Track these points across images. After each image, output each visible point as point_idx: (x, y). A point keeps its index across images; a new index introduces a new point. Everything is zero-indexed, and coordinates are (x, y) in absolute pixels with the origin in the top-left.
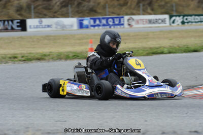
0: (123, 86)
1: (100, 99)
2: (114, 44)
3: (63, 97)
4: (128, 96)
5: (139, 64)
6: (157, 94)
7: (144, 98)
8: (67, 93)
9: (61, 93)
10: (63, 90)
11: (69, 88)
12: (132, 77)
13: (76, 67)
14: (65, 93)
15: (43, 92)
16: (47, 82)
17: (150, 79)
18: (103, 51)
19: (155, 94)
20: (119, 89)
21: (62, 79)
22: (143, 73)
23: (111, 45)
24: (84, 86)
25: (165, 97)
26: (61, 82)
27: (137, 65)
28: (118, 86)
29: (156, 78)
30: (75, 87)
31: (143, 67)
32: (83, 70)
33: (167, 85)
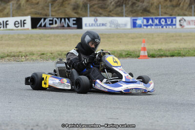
0: (101, 81)
1: (79, 93)
2: (93, 44)
3: (45, 89)
4: (107, 90)
5: (116, 62)
6: (132, 89)
7: (121, 93)
8: (49, 86)
9: (43, 86)
10: (45, 84)
11: (51, 81)
12: (109, 73)
13: (58, 63)
14: (47, 86)
15: (26, 84)
16: (30, 76)
17: (126, 75)
18: (83, 50)
19: (131, 89)
20: (99, 84)
21: (45, 73)
22: (120, 70)
23: (90, 44)
24: (65, 80)
25: (139, 92)
26: (44, 76)
27: (115, 62)
28: (98, 81)
29: (131, 74)
30: (57, 81)
31: (119, 64)
32: (64, 65)
33: (141, 81)
